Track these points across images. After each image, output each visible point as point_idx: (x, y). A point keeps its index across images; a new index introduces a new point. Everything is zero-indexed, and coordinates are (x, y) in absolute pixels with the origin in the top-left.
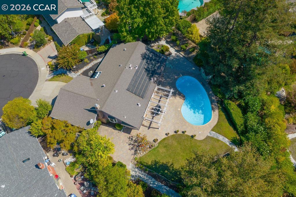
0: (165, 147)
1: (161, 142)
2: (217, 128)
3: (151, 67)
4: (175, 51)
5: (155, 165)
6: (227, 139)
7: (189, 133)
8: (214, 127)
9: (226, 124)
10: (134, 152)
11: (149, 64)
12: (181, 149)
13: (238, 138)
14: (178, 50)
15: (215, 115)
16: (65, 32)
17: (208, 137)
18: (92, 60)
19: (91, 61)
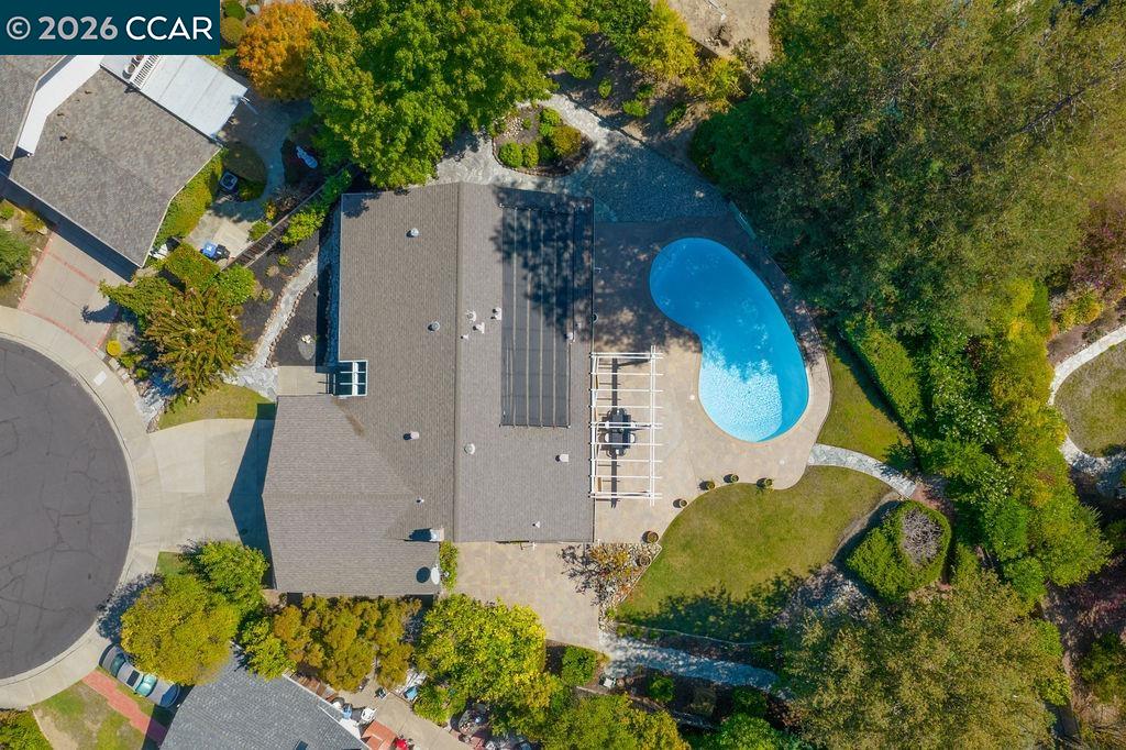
0: (686, 546)
1: (666, 535)
2: (833, 431)
3: (548, 274)
4: (601, 124)
5: (674, 609)
6: (872, 461)
7: (748, 477)
8: (824, 427)
9: (863, 406)
10: (595, 595)
11: (534, 268)
12: (735, 537)
13: (906, 443)
14: (612, 118)
15: (819, 380)
16: (99, 197)
17: (811, 472)
18: (281, 281)
19: (278, 285)
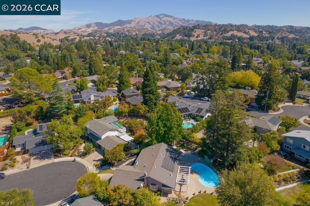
1: (191, 199)
3: (173, 156)
11: (171, 154)
18: (128, 160)
